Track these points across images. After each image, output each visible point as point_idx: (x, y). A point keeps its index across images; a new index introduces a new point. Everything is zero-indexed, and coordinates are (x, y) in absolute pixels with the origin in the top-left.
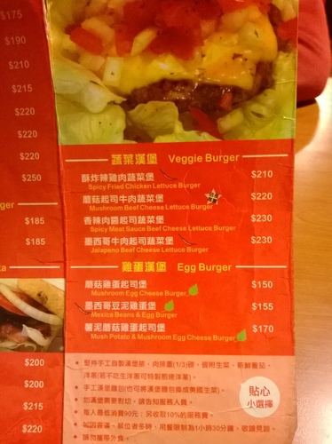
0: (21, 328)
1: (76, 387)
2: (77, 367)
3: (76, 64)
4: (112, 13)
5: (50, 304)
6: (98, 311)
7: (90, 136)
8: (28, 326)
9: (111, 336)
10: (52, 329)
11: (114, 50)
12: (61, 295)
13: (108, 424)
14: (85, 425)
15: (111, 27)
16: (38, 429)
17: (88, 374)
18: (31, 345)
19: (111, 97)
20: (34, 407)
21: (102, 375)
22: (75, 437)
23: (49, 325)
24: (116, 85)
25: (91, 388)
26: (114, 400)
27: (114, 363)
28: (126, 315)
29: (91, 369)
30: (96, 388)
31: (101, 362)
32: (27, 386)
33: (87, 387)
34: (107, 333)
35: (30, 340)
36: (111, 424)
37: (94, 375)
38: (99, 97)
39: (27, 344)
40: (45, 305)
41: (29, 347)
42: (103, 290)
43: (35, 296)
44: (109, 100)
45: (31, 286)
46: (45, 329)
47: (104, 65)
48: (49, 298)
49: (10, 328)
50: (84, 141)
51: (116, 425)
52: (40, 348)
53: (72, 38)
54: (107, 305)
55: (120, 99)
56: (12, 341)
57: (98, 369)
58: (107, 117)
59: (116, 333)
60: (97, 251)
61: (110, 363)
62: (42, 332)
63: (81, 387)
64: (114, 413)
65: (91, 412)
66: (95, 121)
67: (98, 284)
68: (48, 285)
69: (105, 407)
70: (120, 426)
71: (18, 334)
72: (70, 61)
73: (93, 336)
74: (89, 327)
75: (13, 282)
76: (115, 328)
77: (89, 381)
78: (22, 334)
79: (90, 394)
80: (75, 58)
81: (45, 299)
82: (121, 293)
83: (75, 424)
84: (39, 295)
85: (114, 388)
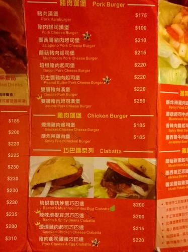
0: (130, 186)
1: (162, 217)
2: (162, 206)
3: (168, 43)
4: (183, 24)
5: (148, 173)
6: (171, 175)
7: (171, 80)
8: (135, 184)
9: (178, 188)
10: (149, 186)
11: (183, 40)
12: (154, 168)
13: (178, 234)
14: (167, 237)
15: (182, 30)
16: (142, 240)
17: (168, 209)
18: (137, 195)
19: (181, 62)
20: (139, 229)
21: (174, 209)
22: (163, 243)
23: (147, 184)
24: (184, 56)
25: (170, 216)
26: (180, 221)
27: (179, 202)
28: (184, 176)
29: (169, 206)
30: (172, 216)
31: (173, 202)
32: (134, 217)
33: (167, 216)
34: (176, 187)
35: (136, 192)
36: (180, 234)
37: (170, 209)
38: (176, 61)
39: (134, 195)
40: (145, 173)
41: (136, 196)
42: (173, 164)
43: (138, 168)
44: (181, 63)
45: (136, 162)
46: (145, 187)
47: (179, 46)
48: (147, 169)
49: (124, 185)
50: (168, 82)
51: (182, 234)
52: (142, 197)
53: (168, 31)
54: (175, 172)
55: (185, 64)
56: (126, 193)
57: (172, 206)
58: (179, 71)
59: (179, 186)
60: (171, 142)
61: (177, 202)
62: (143, 188)
63: (165, 217)
64: (181, 228)
65: (170, 229)
66: (174, 72)
67: (171, 161)
68: (146, 162)
69: (176, 225)
70: (184, 234)
71: (129, 189)
72: (166, 42)
73: (170, 189)
74: (167, 184)
75: (126, 159)
76: (179, 183)
77: (169, 213)
78: (132, 189)
79: (169, 220)
80: (168, 41)
81: (145, 170)
82: (182, 165)
83: (163, 237)
84: (141, 167)
85: (180, 215)
